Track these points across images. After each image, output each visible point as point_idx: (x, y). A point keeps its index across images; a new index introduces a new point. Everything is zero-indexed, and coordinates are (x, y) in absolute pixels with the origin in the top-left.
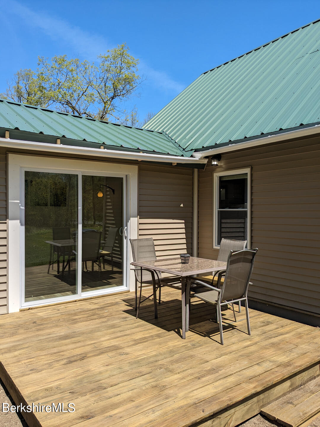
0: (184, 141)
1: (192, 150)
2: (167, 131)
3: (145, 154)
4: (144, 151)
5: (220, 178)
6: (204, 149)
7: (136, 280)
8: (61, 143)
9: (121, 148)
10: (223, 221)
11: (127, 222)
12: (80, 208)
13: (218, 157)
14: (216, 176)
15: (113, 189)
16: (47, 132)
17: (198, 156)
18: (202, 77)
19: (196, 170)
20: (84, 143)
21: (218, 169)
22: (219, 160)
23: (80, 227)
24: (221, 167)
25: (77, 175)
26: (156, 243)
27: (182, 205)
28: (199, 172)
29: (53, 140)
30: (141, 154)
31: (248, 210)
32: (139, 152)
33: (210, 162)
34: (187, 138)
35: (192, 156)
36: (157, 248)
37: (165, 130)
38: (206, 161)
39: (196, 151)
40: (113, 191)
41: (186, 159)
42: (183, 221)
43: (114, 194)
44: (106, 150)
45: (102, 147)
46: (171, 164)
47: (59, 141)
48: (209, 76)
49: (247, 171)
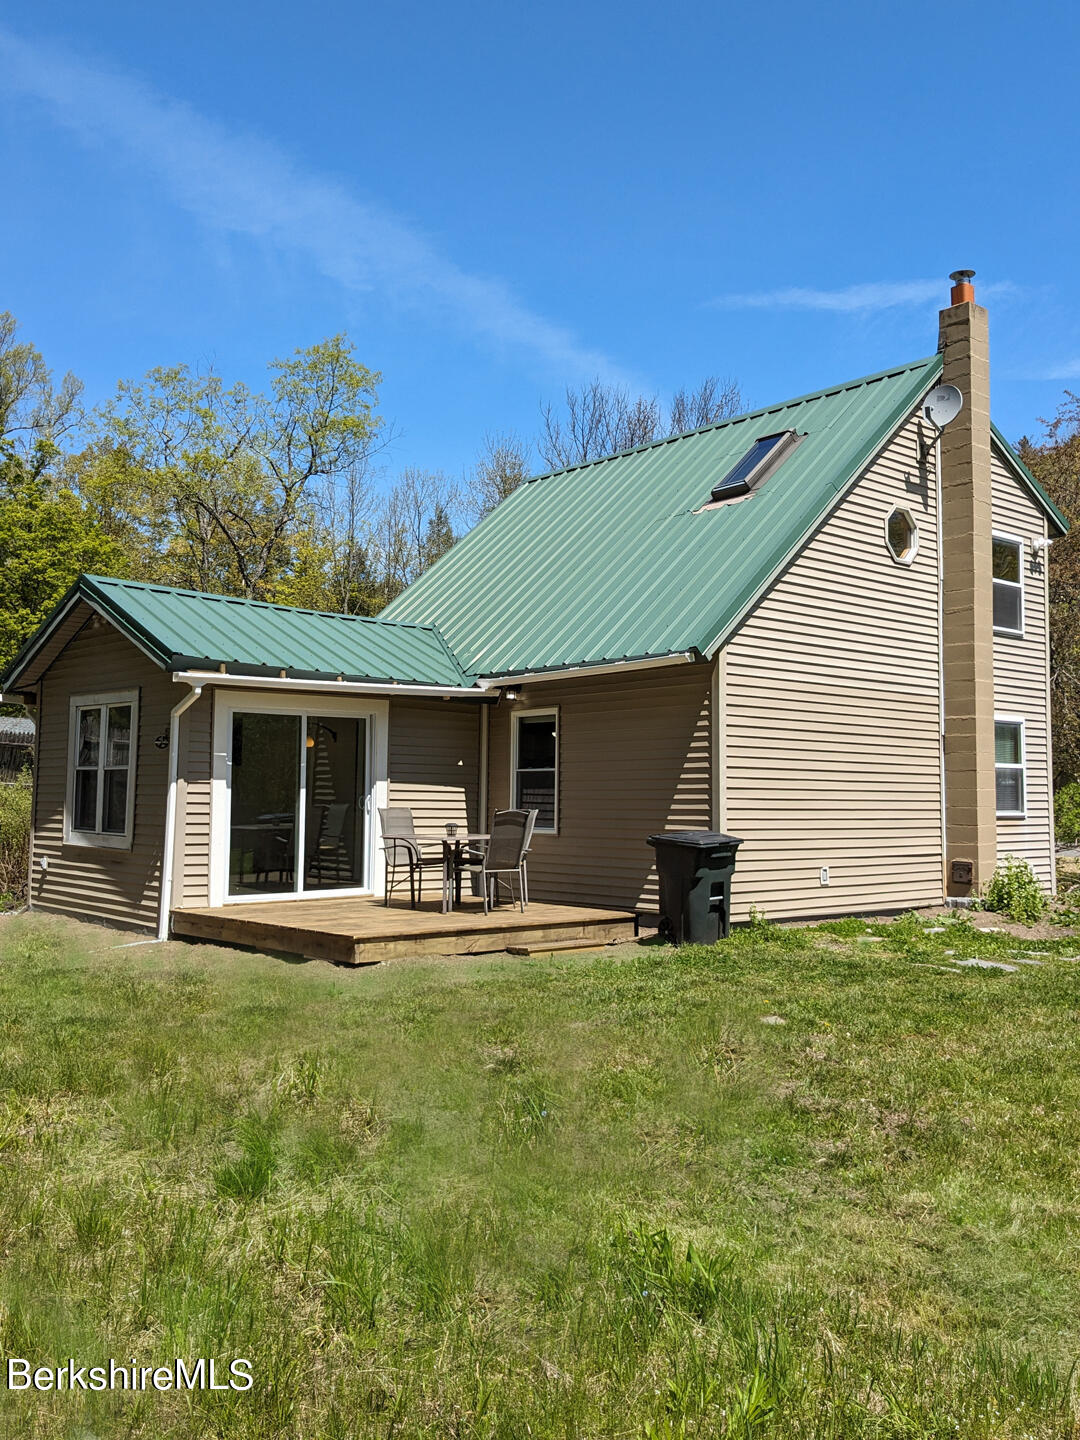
0: (466, 655)
1: (475, 675)
2: (441, 625)
3: (401, 686)
4: (400, 682)
5: (521, 719)
6: (492, 676)
7: (387, 864)
8: (287, 677)
9: (367, 679)
10: (525, 791)
11: (371, 787)
12: (303, 765)
13: (516, 688)
14: (515, 715)
15: (334, 730)
16: (272, 662)
17: (485, 685)
18: (526, 489)
19: (485, 706)
20: (316, 675)
21: (518, 706)
22: (518, 692)
23: (303, 792)
24: (521, 702)
25: (300, 717)
26: (415, 814)
27: (461, 763)
28: (489, 709)
29: (275, 672)
30: (395, 686)
31: (556, 769)
32: (392, 683)
33: (503, 695)
34: (472, 649)
35: (476, 685)
36: (416, 822)
37: (439, 622)
38: (497, 693)
39: (482, 676)
40: (335, 735)
41: (466, 690)
42: (463, 790)
43: (335, 741)
44: (345, 683)
45: (340, 678)
46: (440, 698)
47: (283, 673)
48: (541, 493)
49: (554, 711)
